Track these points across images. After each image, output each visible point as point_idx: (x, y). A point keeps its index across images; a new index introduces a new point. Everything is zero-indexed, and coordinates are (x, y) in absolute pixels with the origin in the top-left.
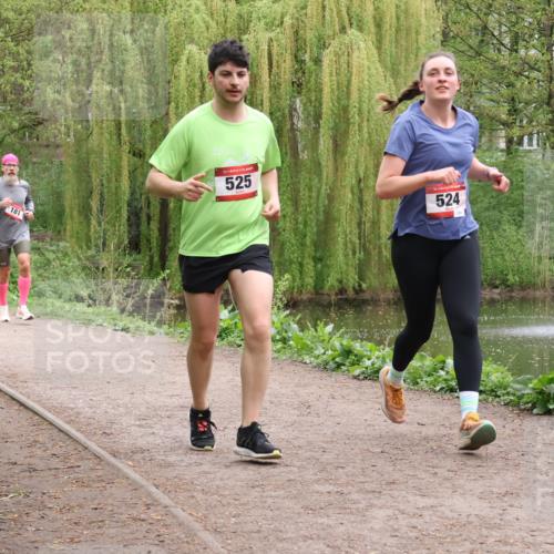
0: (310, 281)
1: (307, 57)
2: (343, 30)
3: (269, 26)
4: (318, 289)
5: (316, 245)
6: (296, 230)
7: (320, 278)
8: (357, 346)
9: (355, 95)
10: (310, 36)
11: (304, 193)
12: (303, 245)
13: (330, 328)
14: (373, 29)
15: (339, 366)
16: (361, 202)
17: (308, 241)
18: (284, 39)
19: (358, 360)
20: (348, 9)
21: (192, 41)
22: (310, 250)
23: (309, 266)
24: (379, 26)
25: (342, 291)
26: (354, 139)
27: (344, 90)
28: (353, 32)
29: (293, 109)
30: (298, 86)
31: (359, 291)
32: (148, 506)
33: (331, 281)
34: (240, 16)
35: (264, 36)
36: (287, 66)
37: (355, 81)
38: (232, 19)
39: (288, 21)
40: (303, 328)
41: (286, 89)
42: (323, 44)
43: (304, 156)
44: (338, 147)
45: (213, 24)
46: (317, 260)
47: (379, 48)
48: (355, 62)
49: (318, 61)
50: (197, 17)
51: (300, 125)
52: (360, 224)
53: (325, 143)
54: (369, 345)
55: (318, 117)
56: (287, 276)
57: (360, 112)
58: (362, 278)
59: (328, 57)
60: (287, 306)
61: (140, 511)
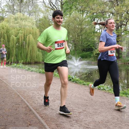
0: (25, 61)
1: (25, 37)
2: (29, 34)
3: (21, 33)
4: (26, 62)
5: (26, 57)
6: (24, 55)
7: (26, 61)
8: (30, 68)
9: (30, 41)
10: (25, 35)
11: (24, 51)
12: (24, 57)
13: (27, 66)
14: (32, 34)
15: (28, 70)
16: (31, 53)
17: (25, 57)
18: (23, 35)
19: (30, 69)
20: (30, 32)
21: (12, 35)
22: (25, 58)
23: (25, 59)
24: (33, 34)
25: (29, 62)
26: (30, 46)
27: (29, 41)
28: (30, 34)
29: (23, 42)
30: (24, 40)
31: (30, 62)
32: (7, 85)
33: (27, 61)
34: (18, 32)
35: (21, 35)
36: (23, 38)
37: (30, 40)
38: (17, 32)
39: (23, 33)
40: (24, 66)
41: (23, 40)
42: (27, 36)
43: (25, 47)
44: (28, 47)
45: (15, 33)
46: (26, 59)
47: (33, 36)
48: (30, 38)
49: (26, 37)
50: (13, 32)
51: (24, 44)
52: (31, 55)
53: (27, 46)
54: (31, 68)
55: (26, 43)
56: (23, 60)
57: (31, 43)
58: (31, 61)
59: (27, 37)
60: (22, 64)
61: (6, 86)
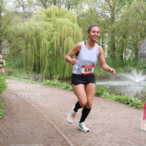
0: (62, 76)
1: (62, 41)
2: (68, 37)
3: (56, 36)
4: (63, 77)
5: (63, 70)
6: (60, 68)
7: (63, 75)
8: (69, 86)
9: (69, 47)
10: (63, 37)
11: (61, 62)
12: (61, 70)
13: (65, 83)
15: (66, 89)
17: (62, 70)
18: (59, 38)
20: (69, 33)
21: (44, 38)
22: (62, 71)
24: (73, 36)
25: (67, 77)
27: (68, 46)
28: (69, 37)
29: (60, 49)
30: (61, 45)
33: (65, 76)
34: (52, 34)
35: (55, 37)
36: (59, 42)
37: (69, 44)
38: (50, 35)
39: (59, 35)
40: (61, 83)
41: (59, 46)
42: (64, 39)
43: (61, 56)
46: (63, 72)
47: (73, 40)
48: (69, 42)
49: (64, 41)
50: (45, 34)
51: (61, 51)
52: (70, 67)
55: (64, 50)
56: (58, 75)
59: (65, 41)
60: (58, 80)
